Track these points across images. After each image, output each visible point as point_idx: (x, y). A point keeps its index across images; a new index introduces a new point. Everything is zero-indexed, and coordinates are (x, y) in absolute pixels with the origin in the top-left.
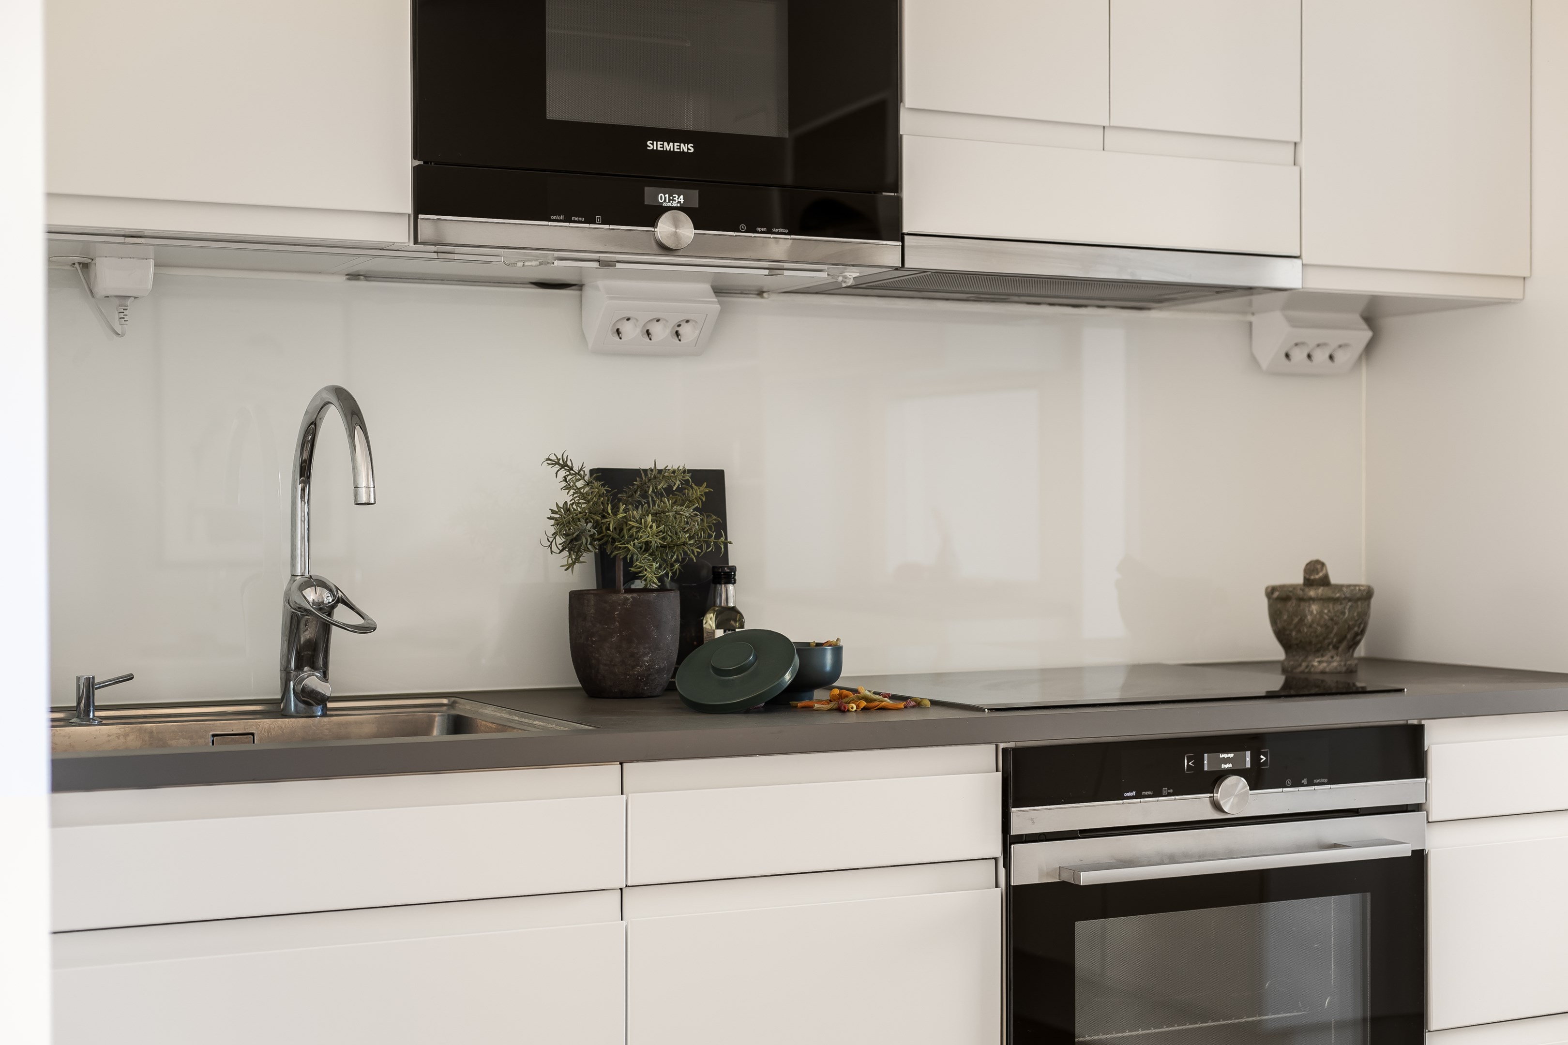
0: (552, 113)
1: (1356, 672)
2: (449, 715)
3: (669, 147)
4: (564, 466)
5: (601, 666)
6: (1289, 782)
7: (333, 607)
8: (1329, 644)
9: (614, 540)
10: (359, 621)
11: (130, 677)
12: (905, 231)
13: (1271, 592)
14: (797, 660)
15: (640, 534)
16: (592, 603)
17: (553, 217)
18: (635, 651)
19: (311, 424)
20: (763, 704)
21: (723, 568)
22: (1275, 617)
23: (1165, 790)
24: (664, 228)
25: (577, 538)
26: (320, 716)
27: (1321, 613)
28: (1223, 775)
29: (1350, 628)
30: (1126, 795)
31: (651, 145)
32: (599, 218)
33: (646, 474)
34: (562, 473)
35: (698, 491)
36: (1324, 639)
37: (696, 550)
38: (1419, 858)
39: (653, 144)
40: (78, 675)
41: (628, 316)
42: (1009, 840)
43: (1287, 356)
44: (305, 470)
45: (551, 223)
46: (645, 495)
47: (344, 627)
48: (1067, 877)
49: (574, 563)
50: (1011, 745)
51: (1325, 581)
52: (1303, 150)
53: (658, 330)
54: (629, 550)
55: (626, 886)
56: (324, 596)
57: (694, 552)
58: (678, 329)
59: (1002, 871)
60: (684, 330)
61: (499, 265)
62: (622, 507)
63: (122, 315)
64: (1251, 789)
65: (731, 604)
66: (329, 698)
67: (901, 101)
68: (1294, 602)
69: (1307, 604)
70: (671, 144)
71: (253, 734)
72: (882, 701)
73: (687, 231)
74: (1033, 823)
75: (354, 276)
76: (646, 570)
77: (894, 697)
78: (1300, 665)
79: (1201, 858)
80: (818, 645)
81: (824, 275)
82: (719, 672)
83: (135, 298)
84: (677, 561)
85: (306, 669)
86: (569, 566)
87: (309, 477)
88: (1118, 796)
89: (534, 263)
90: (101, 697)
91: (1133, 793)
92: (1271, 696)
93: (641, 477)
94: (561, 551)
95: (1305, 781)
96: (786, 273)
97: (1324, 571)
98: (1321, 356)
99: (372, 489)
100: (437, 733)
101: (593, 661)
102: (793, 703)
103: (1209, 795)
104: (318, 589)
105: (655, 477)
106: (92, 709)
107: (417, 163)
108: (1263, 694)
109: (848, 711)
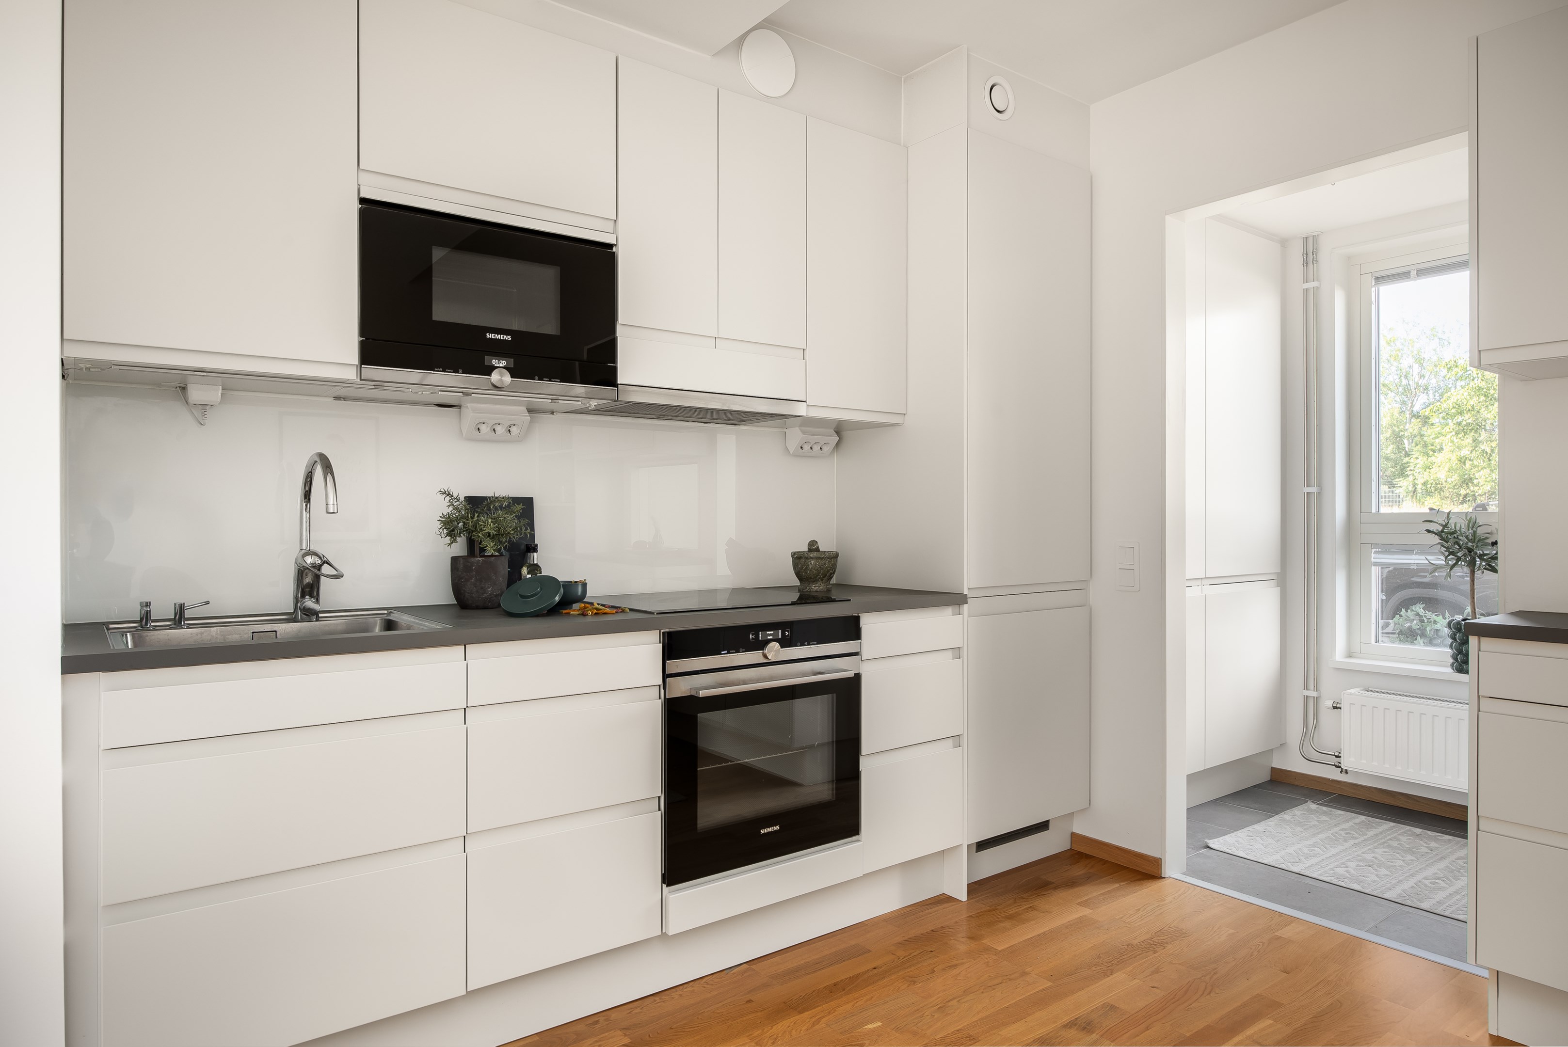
0: (435, 317)
1: (831, 591)
2: (385, 619)
3: (498, 337)
4: (449, 494)
5: (466, 594)
6: (799, 644)
7: (321, 566)
8: (819, 578)
9: (473, 531)
10: (335, 572)
11: (207, 603)
12: (619, 383)
13: (793, 555)
14: (562, 590)
15: (485, 528)
16: (462, 562)
17: (436, 369)
18: (483, 586)
19: (309, 472)
20: (546, 612)
21: (531, 545)
22: (795, 566)
23: (741, 650)
24: (495, 377)
25: (453, 530)
26: (315, 621)
27: (815, 564)
28: (768, 642)
29: (828, 571)
30: (722, 652)
31: (488, 336)
32: (460, 371)
33: (490, 499)
34: (448, 498)
35: (519, 507)
36: (817, 576)
37: (516, 536)
38: (858, 677)
39: (489, 335)
40: (175, 602)
41: (484, 421)
42: (665, 676)
43: (801, 447)
44: (307, 496)
45: (435, 372)
46: (489, 509)
47: (327, 576)
48: (693, 693)
49: (452, 543)
50: (667, 630)
51: (817, 550)
52: (807, 352)
53: (499, 429)
54: (479, 536)
55: (467, 707)
56: (316, 560)
57: (515, 538)
58: (510, 429)
59: (662, 691)
60: (513, 429)
61: (409, 393)
62: (476, 515)
63: (203, 414)
64: (781, 648)
65: (535, 563)
66: (319, 611)
67: (617, 320)
68: (803, 560)
69: (809, 560)
70: (499, 335)
71: (276, 631)
72: (605, 610)
73: (507, 378)
74: (678, 668)
75: (337, 398)
76: (487, 546)
77: (613, 607)
78: (806, 588)
79: (758, 681)
80: (576, 582)
81: (580, 403)
82: (522, 597)
83: (212, 406)
84: (506, 542)
85: (307, 597)
86: (450, 544)
87: (309, 499)
88: (718, 653)
89: (428, 393)
90: (188, 614)
91: (726, 652)
92: (793, 604)
93: (487, 500)
94: (446, 537)
95: (806, 643)
96: (560, 401)
97: (817, 545)
98: (816, 448)
99: (336, 505)
100: (377, 630)
101: (462, 591)
102: (561, 611)
103: (761, 651)
104: (313, 556)
105: (494, 501)
106: (183, 620)
107: (362, 339)
108: (790, 603)
109: (587, 615)
